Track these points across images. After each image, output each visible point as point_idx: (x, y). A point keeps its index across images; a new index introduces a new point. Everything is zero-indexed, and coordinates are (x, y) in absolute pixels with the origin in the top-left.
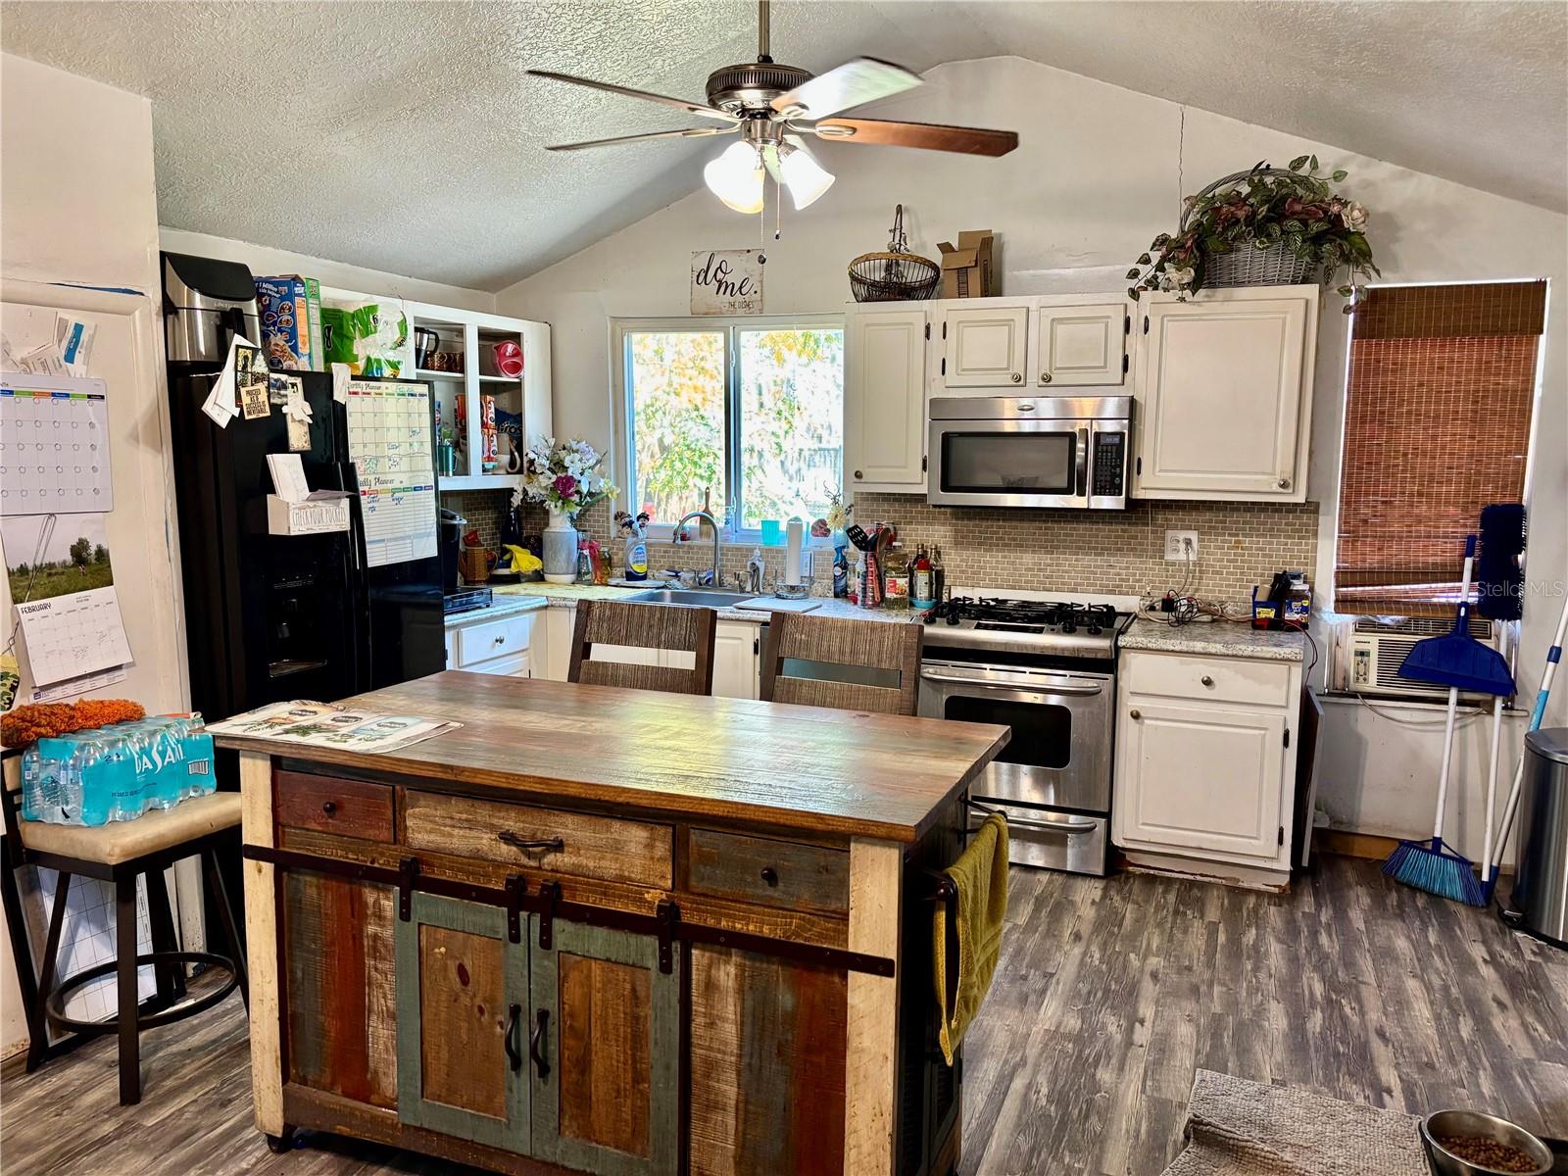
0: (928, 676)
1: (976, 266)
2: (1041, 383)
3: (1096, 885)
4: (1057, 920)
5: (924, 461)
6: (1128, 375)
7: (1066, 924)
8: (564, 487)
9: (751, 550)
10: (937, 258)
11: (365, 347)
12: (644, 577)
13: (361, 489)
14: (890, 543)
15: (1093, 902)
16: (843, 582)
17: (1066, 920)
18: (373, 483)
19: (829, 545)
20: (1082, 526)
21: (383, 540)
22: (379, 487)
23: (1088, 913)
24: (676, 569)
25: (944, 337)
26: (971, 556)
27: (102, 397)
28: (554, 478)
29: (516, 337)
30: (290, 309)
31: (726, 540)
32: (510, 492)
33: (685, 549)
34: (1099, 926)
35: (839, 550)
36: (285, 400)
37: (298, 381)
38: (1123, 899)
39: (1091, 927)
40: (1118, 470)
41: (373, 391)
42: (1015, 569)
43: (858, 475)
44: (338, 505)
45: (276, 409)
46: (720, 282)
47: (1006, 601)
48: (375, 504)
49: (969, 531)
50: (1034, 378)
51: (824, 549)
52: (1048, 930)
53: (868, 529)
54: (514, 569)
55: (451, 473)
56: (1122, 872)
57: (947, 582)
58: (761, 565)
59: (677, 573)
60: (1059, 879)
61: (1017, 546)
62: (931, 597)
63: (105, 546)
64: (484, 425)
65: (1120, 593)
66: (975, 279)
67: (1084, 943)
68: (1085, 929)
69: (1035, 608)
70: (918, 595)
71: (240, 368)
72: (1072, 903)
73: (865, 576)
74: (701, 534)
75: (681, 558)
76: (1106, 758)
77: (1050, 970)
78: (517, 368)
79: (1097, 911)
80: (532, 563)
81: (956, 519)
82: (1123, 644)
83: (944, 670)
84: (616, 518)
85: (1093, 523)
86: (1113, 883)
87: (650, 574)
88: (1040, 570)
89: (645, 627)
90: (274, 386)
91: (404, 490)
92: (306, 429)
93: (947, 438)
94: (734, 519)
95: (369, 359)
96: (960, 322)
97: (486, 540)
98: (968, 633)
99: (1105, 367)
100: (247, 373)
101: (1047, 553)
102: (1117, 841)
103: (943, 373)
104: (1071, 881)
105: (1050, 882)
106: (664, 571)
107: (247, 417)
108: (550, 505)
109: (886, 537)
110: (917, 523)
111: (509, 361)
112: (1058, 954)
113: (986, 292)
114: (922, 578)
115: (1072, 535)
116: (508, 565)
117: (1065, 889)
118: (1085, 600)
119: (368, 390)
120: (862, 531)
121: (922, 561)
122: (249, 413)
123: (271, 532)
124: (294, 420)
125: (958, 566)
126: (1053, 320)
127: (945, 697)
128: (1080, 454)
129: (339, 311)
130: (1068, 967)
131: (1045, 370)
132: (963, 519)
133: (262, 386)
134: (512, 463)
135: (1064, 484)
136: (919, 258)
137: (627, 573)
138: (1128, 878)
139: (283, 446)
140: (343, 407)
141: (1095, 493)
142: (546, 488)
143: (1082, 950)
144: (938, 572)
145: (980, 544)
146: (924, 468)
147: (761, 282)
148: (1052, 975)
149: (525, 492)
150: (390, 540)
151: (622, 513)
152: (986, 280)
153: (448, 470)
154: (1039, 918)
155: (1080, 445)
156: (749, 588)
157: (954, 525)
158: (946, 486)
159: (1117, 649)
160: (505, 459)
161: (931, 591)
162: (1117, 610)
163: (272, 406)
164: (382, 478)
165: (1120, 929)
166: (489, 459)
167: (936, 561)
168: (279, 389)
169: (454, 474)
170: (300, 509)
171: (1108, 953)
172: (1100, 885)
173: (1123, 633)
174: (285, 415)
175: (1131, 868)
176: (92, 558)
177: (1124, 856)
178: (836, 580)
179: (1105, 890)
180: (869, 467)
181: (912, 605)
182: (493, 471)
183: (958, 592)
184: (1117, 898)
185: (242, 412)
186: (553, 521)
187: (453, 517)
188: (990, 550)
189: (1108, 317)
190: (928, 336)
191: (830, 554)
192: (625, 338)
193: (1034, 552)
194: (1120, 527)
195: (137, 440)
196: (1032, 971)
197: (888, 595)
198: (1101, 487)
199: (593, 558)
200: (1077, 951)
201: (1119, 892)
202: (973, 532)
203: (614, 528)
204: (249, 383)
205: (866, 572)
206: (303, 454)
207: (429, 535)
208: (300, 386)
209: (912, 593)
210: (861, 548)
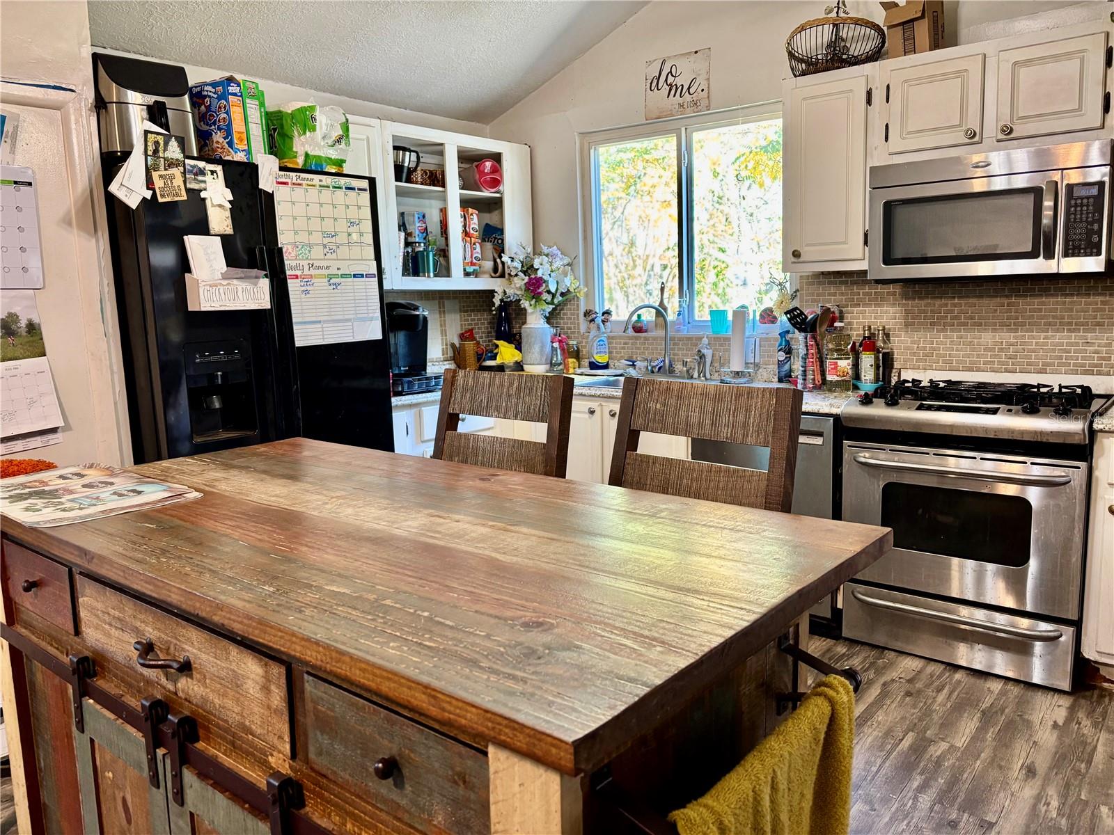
0: (863, 460)
1: (923, 17)
2: (1001, 136)
3: (1061, 702)
4: (1006, 746)
5: (866, 235)
6: (1109, 116)
7: (1017, 752)
8: (534, 287)
9: (700, 339)
10: (879, 17)
11: (303, 145)
12: (606, 367)
13: (288, 273)
14: (831, 325)
15: (1055, 725)
16: (786, 367)
17: (1018, 746)
18: (306, 268)
19: (775, 330)
20: (1052, 300)
21: (320, 322)
22: (313, 272)
23: (1047, 738)
24: (634, 359)
25: (888, 101)
26: (922, 337)
27: (30, 184)
28: (527, 279)
29: (497, 158)
30: (225, 108)
31: (678, 331)
32: (491, 293)
33: (642, 340)
34: (1059, 760)
35: (783, 334)
36: (203, 185)
37: (219, 168)
38: (1095, 725)
39: (1049, 758)
40: (1096, 227)
41: (304, 183)
42: (973, 350)
43: (796, 254)
44: (256, 284)
45: (194, 194)
46: (671, 86)
47: (960, 382)
48: (309, 288)
49: (920, 311)
50: (991, 130)
51: (770, 336)
52: (993, 760)
53: (811, 312)
54: (498, 361)
55: (432, 275)
56: (1094, 688)
57: (897, 365)
58: (708, 353)
59: (634, 362)
60: (1015, 690)
61: (974, 324)
62: (877, 380)
63: (36, 320)
64: (466, 234)
65: (1099, 373)
66: (923, 31)
67: (1037, 782)
68: (1042, 763)
69: (991, 388)
70: (863, 378)
71: (150, 153)
72: (1028, 724)
73: (805, 358)
74: (656, 325)
75: (638, 348)
76: (1076, 558)
77: (991, 818)
78: (496, 183)
79: (1060, 738)
80: (513, 356)
81: (907, 299)
82: (1101, 427)
83: (882, 455)
84: (585, 316)
85: (1066, 295)
86: (1083, 702)
87: (611, 364)
88: (1001, 350)
89: (504, 396)
90: (191, 172)
91: (342, 276)
92: (228, 214)
93: (889, 207)
94: (687, 311)
95: (307, 155)
96: (905, 81)
97: (482, 337)
98: (907, 414)
99: (1080, 109)
100: (159, 157)
101: (1010, 331)
102: (1089, 653)
103: (887, 139)
104: (1030, 693)
105: (1003, 693)
106: (623, 361)
107: (161, 200)
108: (525, 304)
109: (829, 317)
110: (865, 305)
111: (488, 177)
112: (1002, 795)
113: (936, 44)
114: (867, 360)
115: (1040, 310)
116: (494, 357)
117: (1021, 703)
118: (1055, 381)
119: (299, 181)
120: (802, 313)
121: (869, 343)
122: (163, 196)
123: (189, 310)
124: (213, 206)
125: (907, 348)
126: (1015, 64)
127: (882, 484)
128: (1047, 214)
129: (280, 112)
130: (1013, 816)
131: (1006, 120)
132: (914, 299)
133: (177, 172)
134: (495, 269)
135: (1028, 248)
136: (858, 20)
137: (590, 363)
138: (1102, 696)
139: (202, 228)
140: (270, 197)
141: (1066, 255)
142: (520, 288)
143: (1035, 792)
144: (885, 355)
145: (933, 324)
146: (866, 243)
147: (708, 79)
148: (991, 825)
149: (505, 292)
150: (325, 322)
151: (590, 311)
152: (936, 34)
153: (429, 272)
154: (983, 740)
155: (1048, 203)
156: (696, 375)
157: (903, 306)
158: (888, 260)
159: (1092, 433)
160: (489, 265)
161: (877, 375)
162: (1094, 391)
163: (188, 191)
164: (317, 263)
165: (1088, 767)
166: (472, 264)
167: (885, 342)
168: (196, 174)
169: (435, 276)
170: (211, 286)
171: (1070, 800)
172: (1066, 702)
173: (1101, 415)
174: (204, 200)
175: (1106, 685)
176: (23, 331)
177: (1098, 669)
178: (780, 364)
179: (1072, 710)
180: (808, 245)
181: (856, 388)
182: (476, 274)
183: (908, 375)
184: (1086, 722)
185: (154, 195)
186: (530, 319)
187: (416, 308)
188: (944, 330)
189: (1085, 51)
190: (869, 102)
191: (775, 340)
192: (592, 151)
193: (994, 330)
194: (1099, 299)
195: (70, 224)
196: (966, 815)
197: (829, 378)
198: (1074, 248)
199: (562, 349)
200: (1029, 792)
201: (1090, 714)
202: (924, 311)
203: (583, 324)
204: (162, 167)
205: (807, 354)
206: (225, 239)
207: (372, 319)
208: (221, 174)
209: (857, 376)
210: (800, 330)
